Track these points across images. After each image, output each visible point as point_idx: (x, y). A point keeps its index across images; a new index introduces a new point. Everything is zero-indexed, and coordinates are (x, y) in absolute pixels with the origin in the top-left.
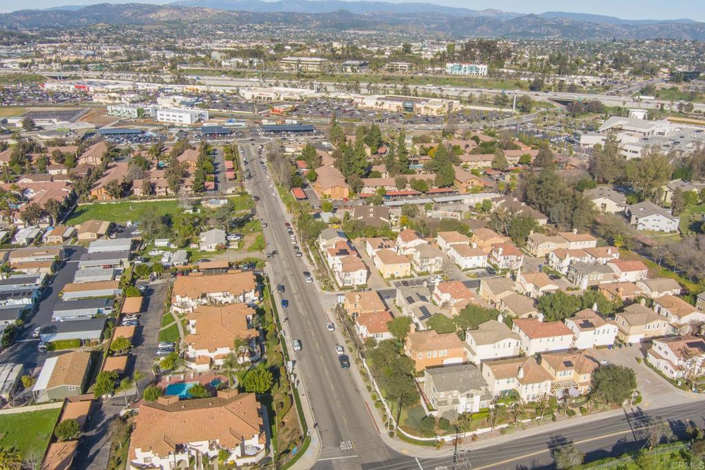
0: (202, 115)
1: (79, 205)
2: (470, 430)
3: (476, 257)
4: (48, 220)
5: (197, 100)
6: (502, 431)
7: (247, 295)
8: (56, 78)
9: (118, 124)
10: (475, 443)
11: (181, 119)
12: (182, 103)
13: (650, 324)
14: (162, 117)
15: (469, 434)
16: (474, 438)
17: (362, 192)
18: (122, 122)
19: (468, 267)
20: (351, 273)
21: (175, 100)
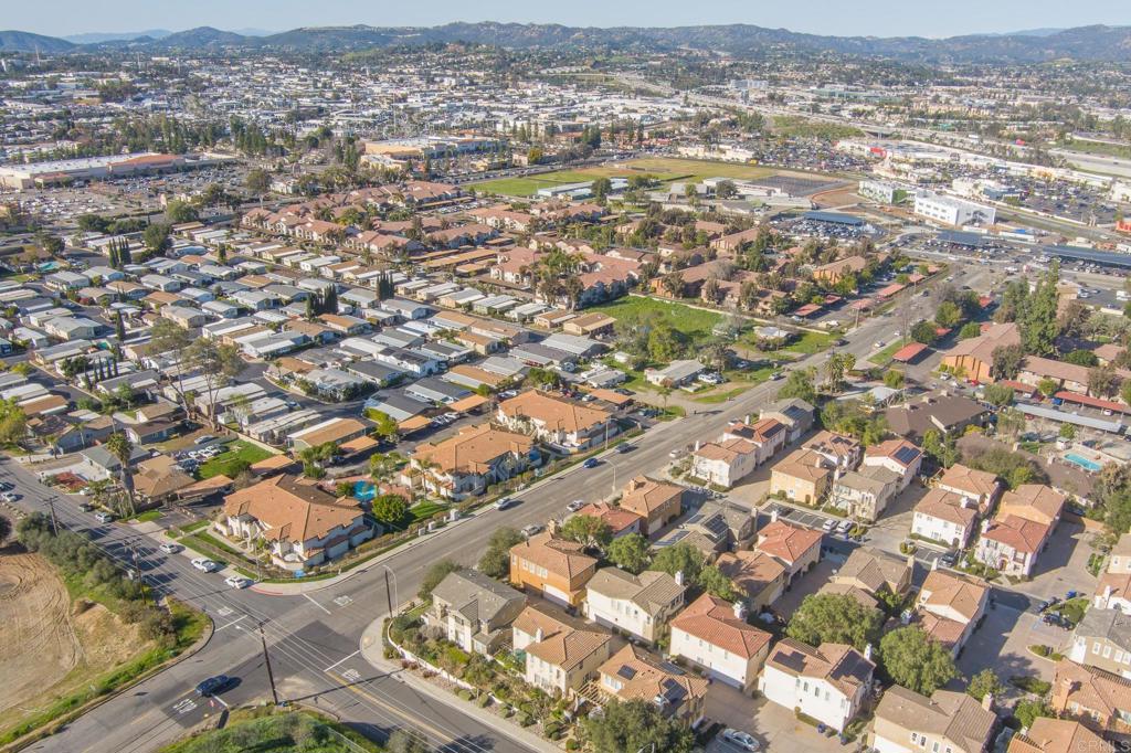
0: (981, 214)
1: (631, 294)
2: (437, 666)
4: (566, 300)
5: (1011, 191)
6: (458, 690)
7: (569, 437)
8: (876, 135)
9: (853, 209)
10: (424, 682)
11: (943, 215)
12: (986, 192)
13: (928, 736)
14: (921, 208)
15: (430, 667)
16: (428, 675)
17: (1018, 380)
18: (862, 207)
21: (976, 186)
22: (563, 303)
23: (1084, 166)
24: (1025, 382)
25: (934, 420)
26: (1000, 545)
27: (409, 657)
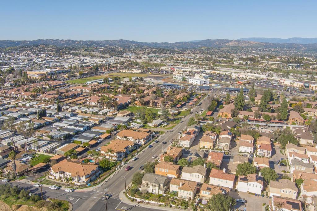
0: (206, 82)
1: (130, 106)
2: (149, 200)
3: (247, 147)
4: (114, 108)
5: (210, 76)
6: (160, 205)
7: (140, 140)
8: (169, 65)
9: (173, 83)
10: (147, 205)
11: (197, 82)
12: (204, 77)
13: (284, 189)
14: (190, 81)
15: (147, 201)
16: (148, 203)
17: (238, 117)
18: (175, 82)
19: (242, 151)
20: (183, 141)
21: (201, 76)
22: (113, 109)
23: (222, 70)
24: (239, 117)
25: (228, 126)
26: (263, 150)
27: (138, 200)
